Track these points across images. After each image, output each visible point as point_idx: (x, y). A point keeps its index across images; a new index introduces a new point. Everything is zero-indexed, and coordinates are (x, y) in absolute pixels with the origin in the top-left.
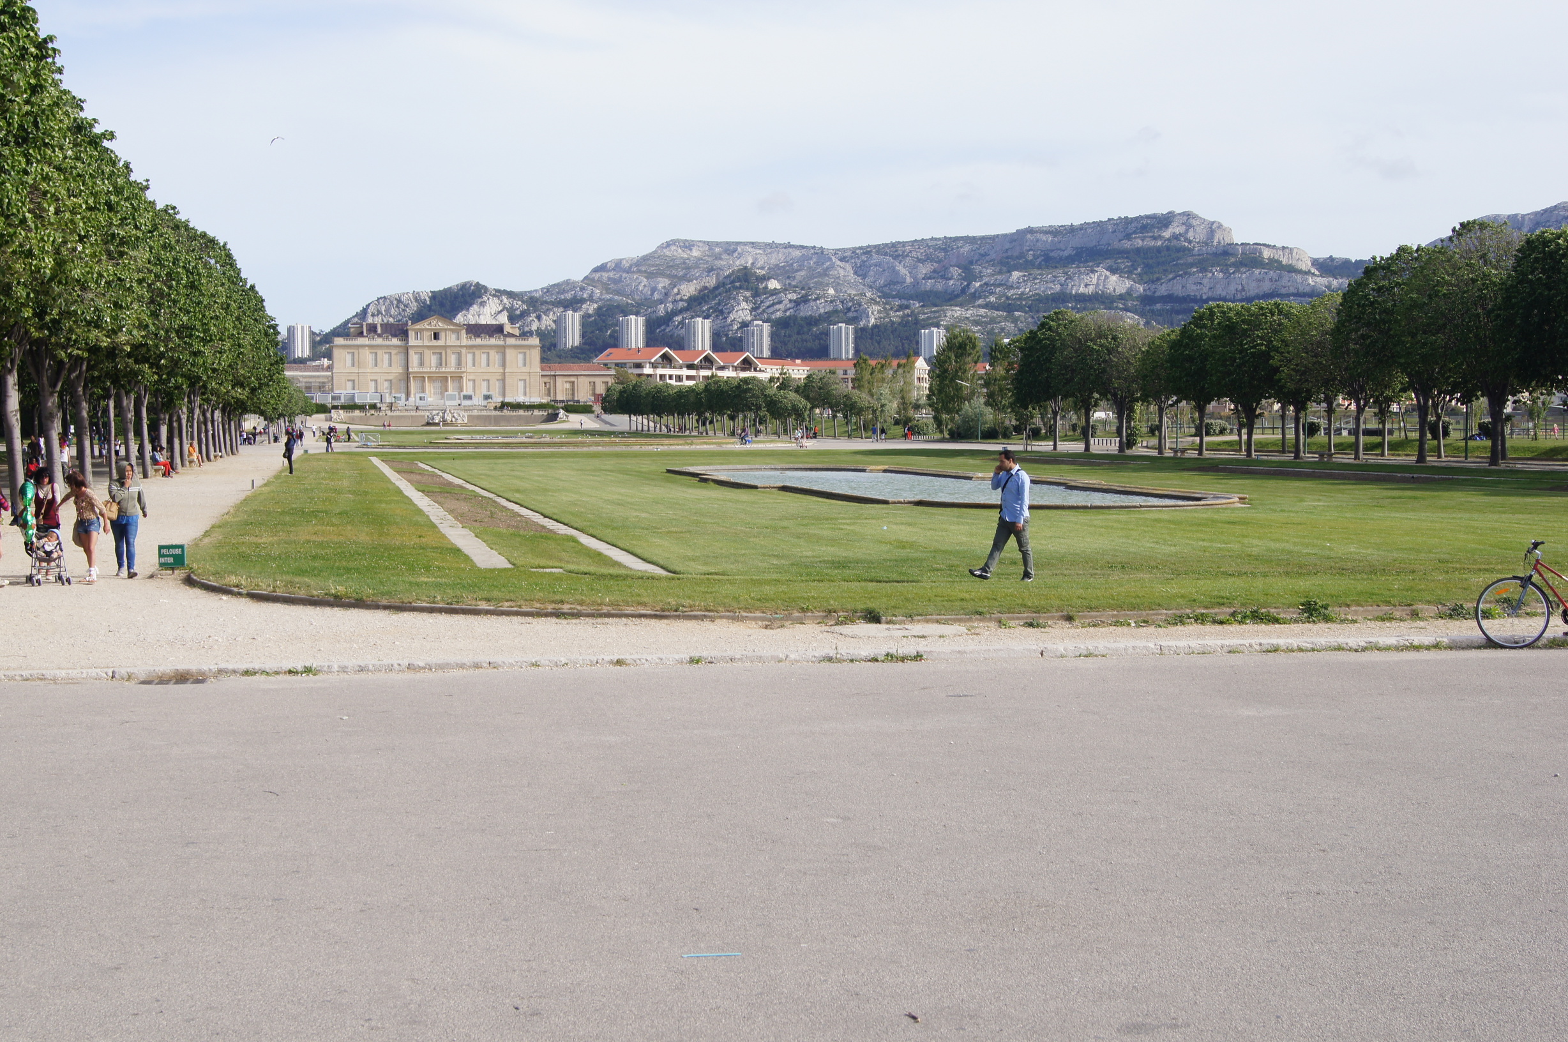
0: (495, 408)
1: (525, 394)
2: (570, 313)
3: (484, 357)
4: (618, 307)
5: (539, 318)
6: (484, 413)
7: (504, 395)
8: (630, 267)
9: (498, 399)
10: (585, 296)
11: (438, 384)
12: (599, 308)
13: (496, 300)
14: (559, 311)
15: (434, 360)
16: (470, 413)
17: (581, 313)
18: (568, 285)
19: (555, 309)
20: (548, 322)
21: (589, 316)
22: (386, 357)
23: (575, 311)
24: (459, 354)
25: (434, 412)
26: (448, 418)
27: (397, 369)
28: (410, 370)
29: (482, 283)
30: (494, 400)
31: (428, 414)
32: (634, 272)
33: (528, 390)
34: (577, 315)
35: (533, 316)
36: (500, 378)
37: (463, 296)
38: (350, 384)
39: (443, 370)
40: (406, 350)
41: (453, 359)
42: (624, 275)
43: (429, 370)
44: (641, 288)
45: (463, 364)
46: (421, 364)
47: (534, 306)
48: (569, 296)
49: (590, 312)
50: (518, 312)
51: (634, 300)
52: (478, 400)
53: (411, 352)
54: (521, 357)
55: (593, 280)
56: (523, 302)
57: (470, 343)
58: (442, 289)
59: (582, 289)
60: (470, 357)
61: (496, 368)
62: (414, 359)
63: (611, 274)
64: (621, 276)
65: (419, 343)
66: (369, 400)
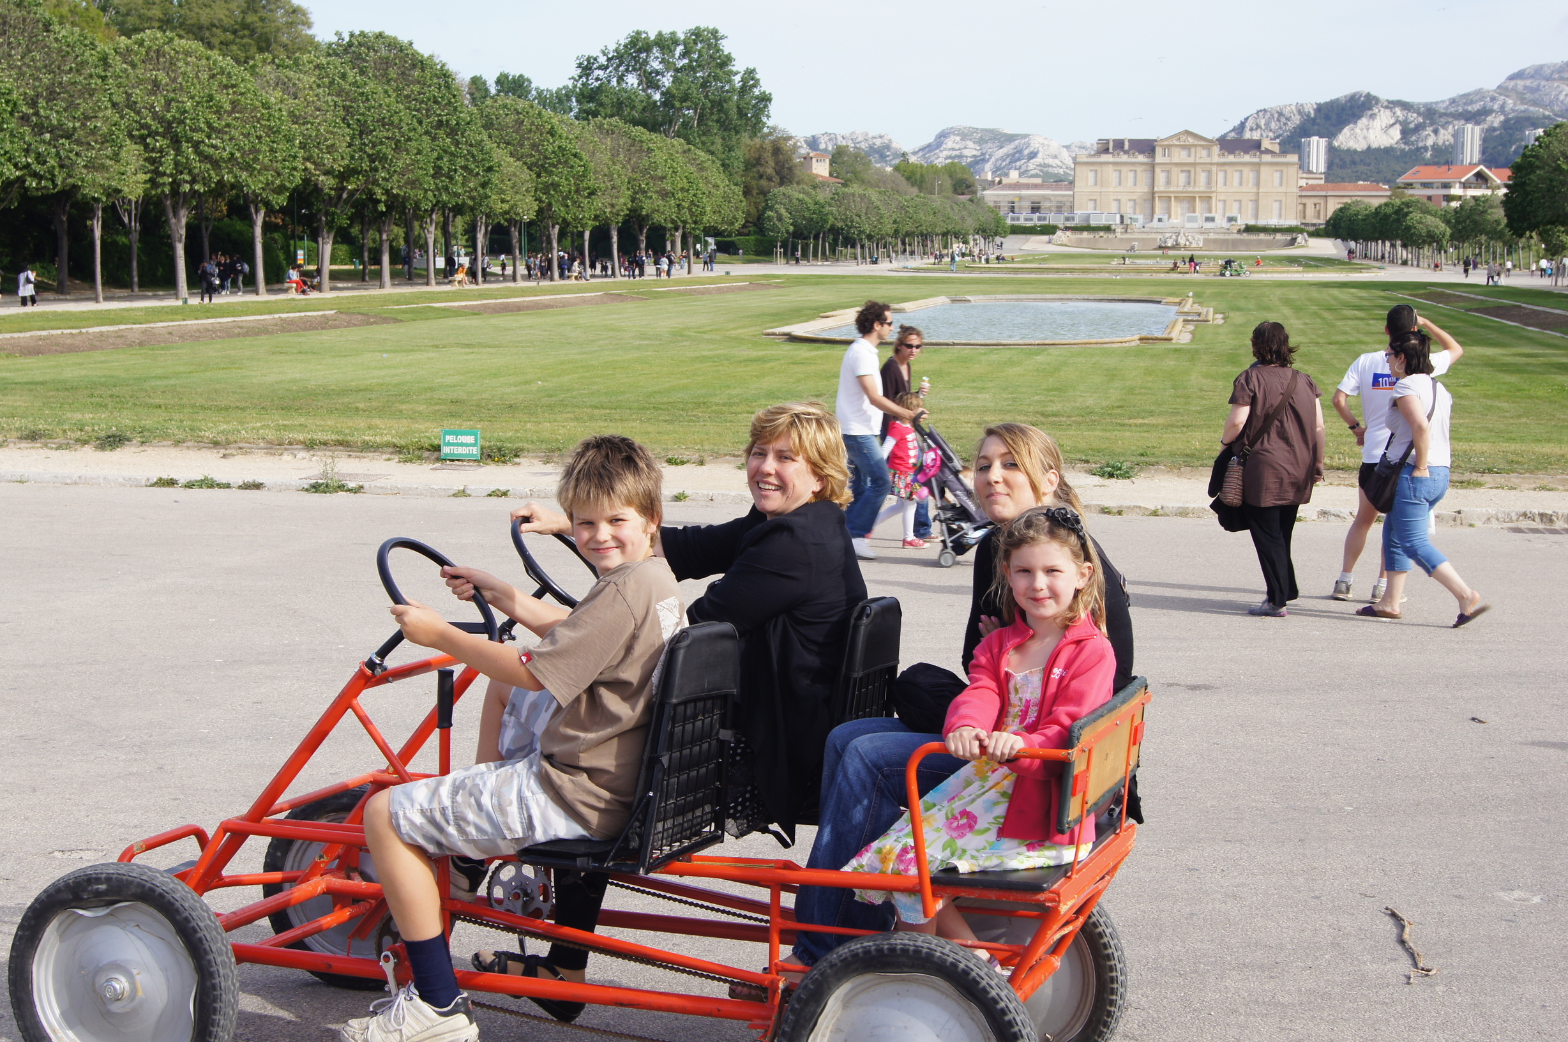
0: (1239, 231)
1: (1280, 216)
2: (1469, 126)
3: (1237, 175)
4: (1528, 119)
5: (1436, 132)
6: (1221, 237)
7: (1257, 217)
8: (1551, 74)
9: (1241, 223)
10: (1496, 107)
11: (1185, 205)
12: (1507, 121)
13: (1388, 112)
14: (1458, 124)
15: (1182, 178)
16: (1205, 236)
17: (1486, 126)
18: (1480, 94)
19: (1456, 122)
20: (1445, 136)
21: (1494, 129)
22: (1131, 175)
23: (1477, 123)
24: (1209, 172)
25: (1167, 235)
26: (1182, 241)
27: (1143, 188)
28: (1156, 189)
29: (1373, 93)
30: (1239, 222)
31: (1160, 236)
32: (1555, 80)
33: (1283, 212)
34: (1477, 129)
35: (1429, 130)
36: (1253, 198)
37: (1351, 107)
38: (1091, 204)
39: (1191, 189)
40: (1152, 167)
41: (1202, 177)
42: (1543, 83)
43: (1175, 189)
44: (1562, 97)
45: (1214, 183)
46: (1168, 183)
47: (1431, 119)
48: (1476, 107)
49: (1496, 125)
50: (1412, 126)
51: (1552, 111)
52: (1221, 222)
53: (1158, 170)
54: (1277, 175)
55: (1506, 89)
56: (1419, 114)
57: (1222, 160)
58: (1328, 100)
59: (1493, 99)
60: (1221, 175)
61: (1249, 187)
62: (1161, 177)
63: (1528, 83)
64: (1539, 85)
65: (1166, 160)
66: (1103, 222)
